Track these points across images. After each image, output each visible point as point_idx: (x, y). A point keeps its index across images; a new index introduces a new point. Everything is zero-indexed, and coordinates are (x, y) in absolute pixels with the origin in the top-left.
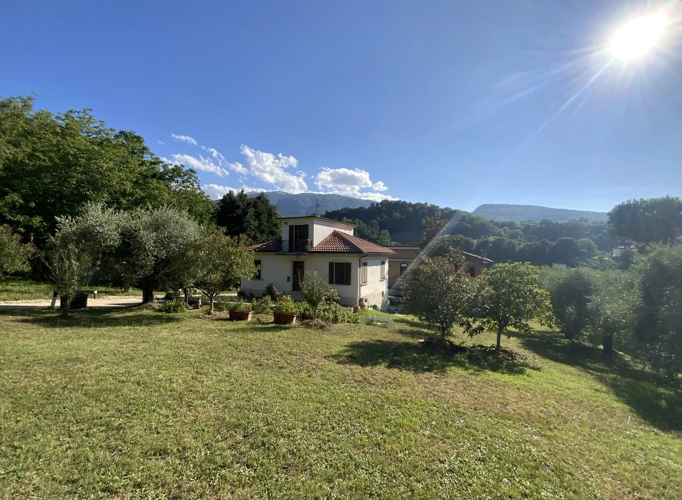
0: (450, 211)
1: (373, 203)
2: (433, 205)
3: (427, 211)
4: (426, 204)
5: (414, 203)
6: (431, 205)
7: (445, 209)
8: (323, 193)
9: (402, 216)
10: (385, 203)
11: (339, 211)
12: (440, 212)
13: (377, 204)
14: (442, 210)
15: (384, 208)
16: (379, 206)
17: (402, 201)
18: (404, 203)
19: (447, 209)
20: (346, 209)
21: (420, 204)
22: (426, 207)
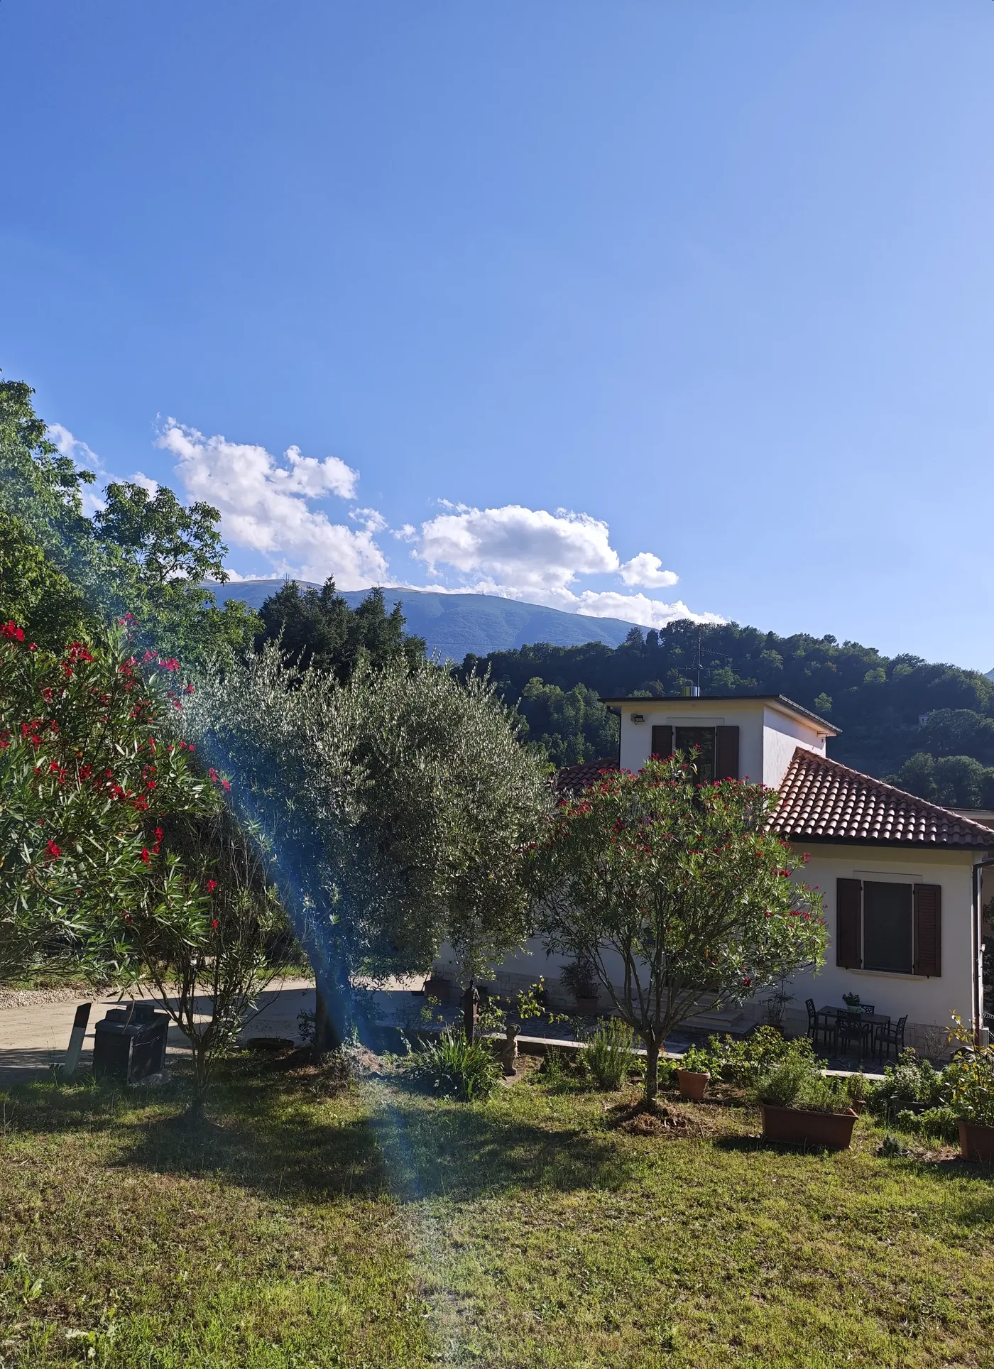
0: (921, 668)
1: (635, 632)
2: (855, 645)
3: (834, 667)
4: (829, 639)
5: (783, 633)
6: (846, 644)
7: (900, 660)
8: (441, 590)
9: (746, 682)
10: (681, 632)
11: (511, 654)
12: (881, 671)
13: (653, 634)
14: (891, 665)
15: (678, 651)
16: (660, 642)
17: (742, 626)
18: (750, 633)
19: (906, 660)
20: (538, 649)
21: (807, 638)
22: (831, 652)
